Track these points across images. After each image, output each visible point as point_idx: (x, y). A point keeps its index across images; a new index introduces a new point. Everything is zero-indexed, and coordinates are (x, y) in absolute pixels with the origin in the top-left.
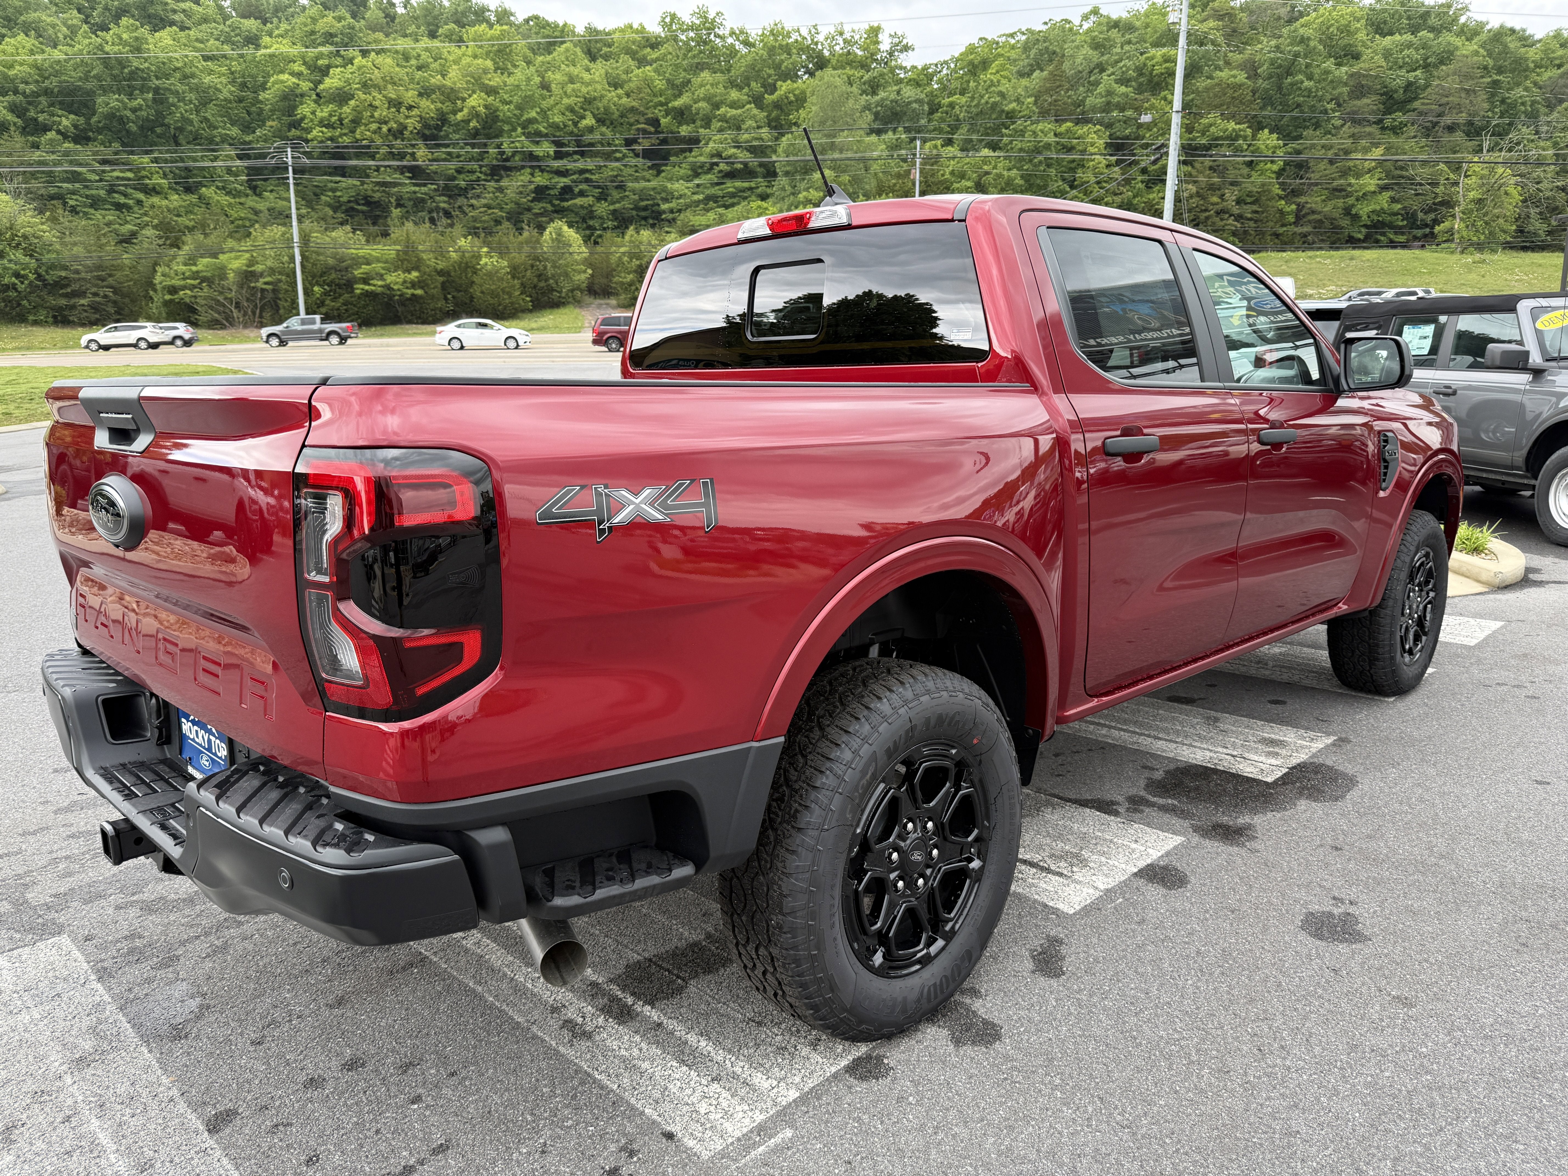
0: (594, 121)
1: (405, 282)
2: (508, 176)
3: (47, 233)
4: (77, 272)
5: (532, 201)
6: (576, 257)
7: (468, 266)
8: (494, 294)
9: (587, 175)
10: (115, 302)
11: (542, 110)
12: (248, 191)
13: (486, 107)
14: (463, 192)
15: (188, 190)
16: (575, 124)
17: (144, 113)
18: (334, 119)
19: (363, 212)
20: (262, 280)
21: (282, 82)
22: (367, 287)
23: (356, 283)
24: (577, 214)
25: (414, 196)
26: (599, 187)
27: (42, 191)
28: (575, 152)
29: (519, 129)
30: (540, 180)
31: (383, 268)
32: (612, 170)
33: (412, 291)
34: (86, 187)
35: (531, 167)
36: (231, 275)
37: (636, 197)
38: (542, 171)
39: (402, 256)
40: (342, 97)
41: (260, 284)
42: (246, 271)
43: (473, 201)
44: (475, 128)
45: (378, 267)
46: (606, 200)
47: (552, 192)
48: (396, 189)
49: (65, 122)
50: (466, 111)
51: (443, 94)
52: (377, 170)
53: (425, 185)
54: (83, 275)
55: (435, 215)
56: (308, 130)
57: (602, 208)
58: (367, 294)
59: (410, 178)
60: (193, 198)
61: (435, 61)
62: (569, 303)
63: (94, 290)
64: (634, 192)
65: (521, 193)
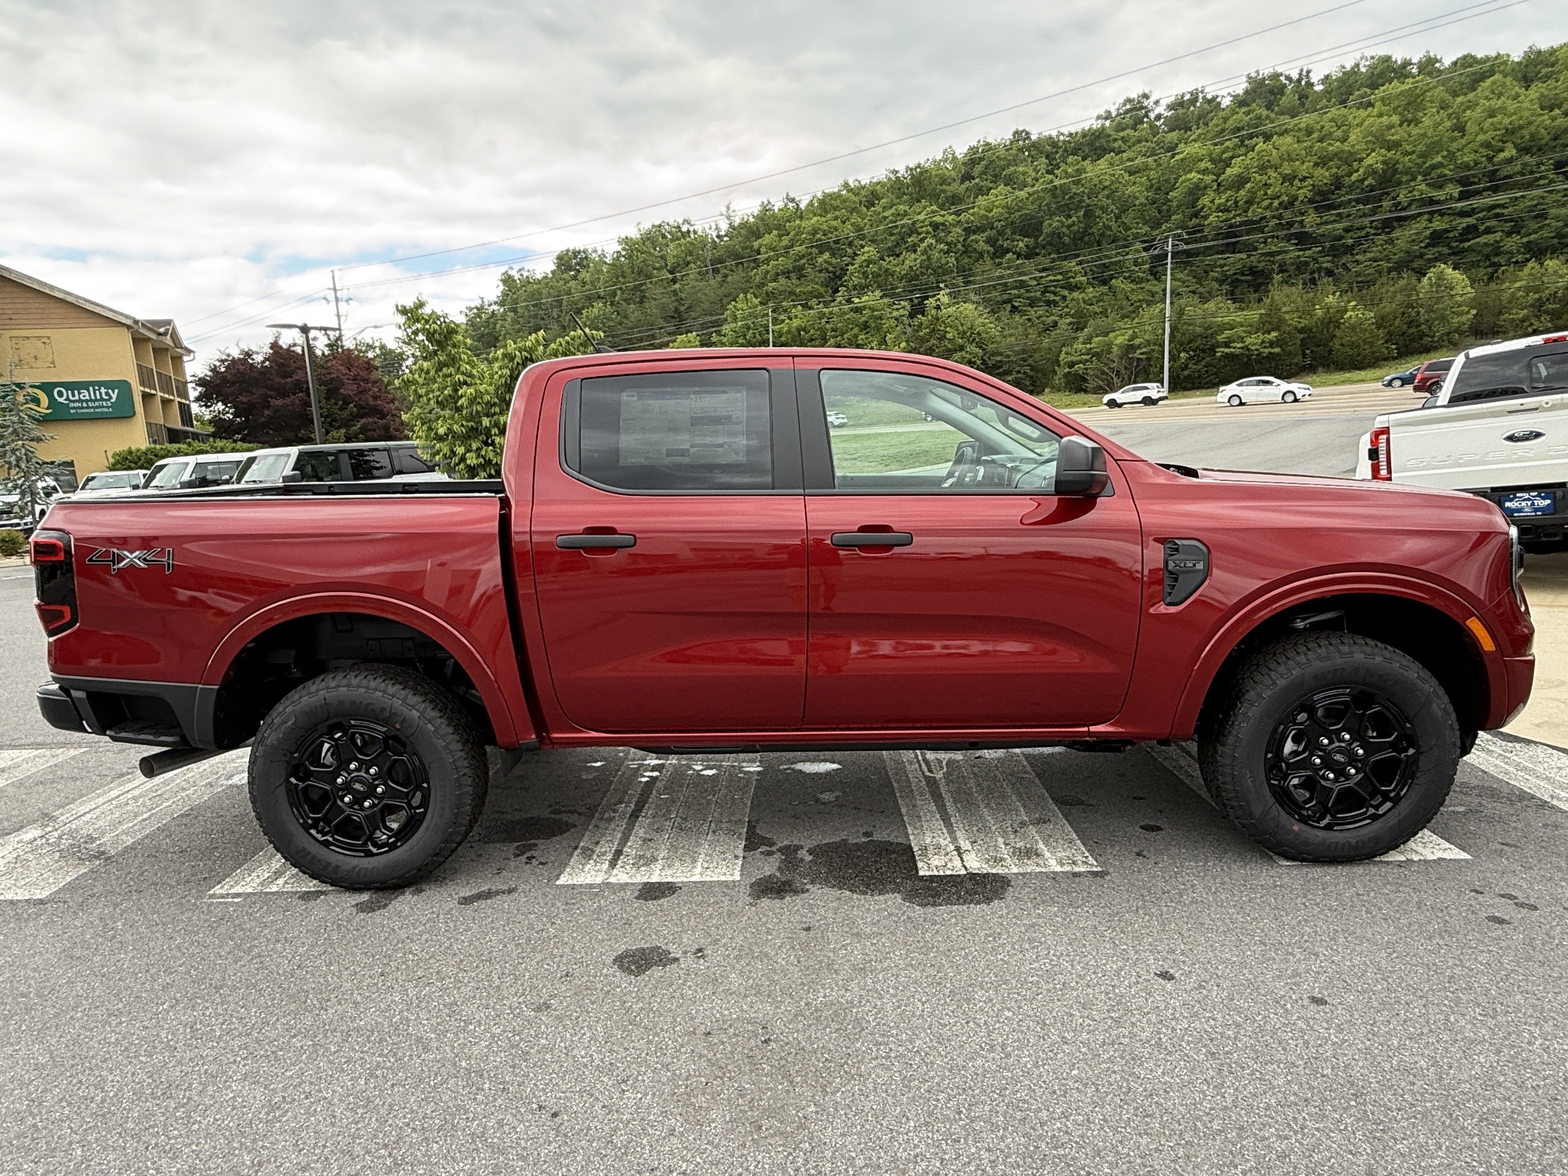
0: (1514, 152)
1: (1263, 342)
2: (1400, 226)
3: (994, 329)
4: (1008, 356)
5: (1426, 247)
6: (1458, 298)
7: (1333, 321)
8: (1353, 346)
9: (1498, 211)
10: (1032, 377)
11: (1450, 152)
12: (1150, 277)
13: (1384, 162)
14: (1349, 249)
15: (1104, 282)
16: (1490, 159)
17: (1076, 228)
18: (1229, 204)
19: (1246, 282)
20: (1139, 351)
21: (1189, 180)
22: (1227, 350)
23: (1218, 347)
24: (1479, 252)
25: (1298, 261)
26: (1511, 220)
27: (999, 299)
28: (1487, 189)
29: (1420, 178)
30: (1438, 224)
31: (1245, 332)
32: (1532, 199)
33: (1269, 350)
34: (1028, 291)
35: (1429, 213)
36: (1115, 349)
37: (1561, 224)
38: (1442, 215)
39: (1265, 318)
40: (1241, 181)
41: (1137, 355)
42: (1128, 346)
43: (1359, 257)
44: (1370, 185)
45: (1240, 331)
46: (1519, 233)
47: (1451, 235)
48: (1280, 257)
49: (1021, 244)
50: (1361, 171)
51: (1340, 159)
52: (1265, 242)
53: (1310, 249)
54: (1012, 358)
55: (1316, 276)
56: (1206, 218)
57: (1512, 243)
58: (1226, 356)
59: (1296, 244)
60: (1104, 289)
61: (1339, 128)
62: (1442, 347)
63: (1017, 369)
64: (1557, 218)
65: (1414, 241)
